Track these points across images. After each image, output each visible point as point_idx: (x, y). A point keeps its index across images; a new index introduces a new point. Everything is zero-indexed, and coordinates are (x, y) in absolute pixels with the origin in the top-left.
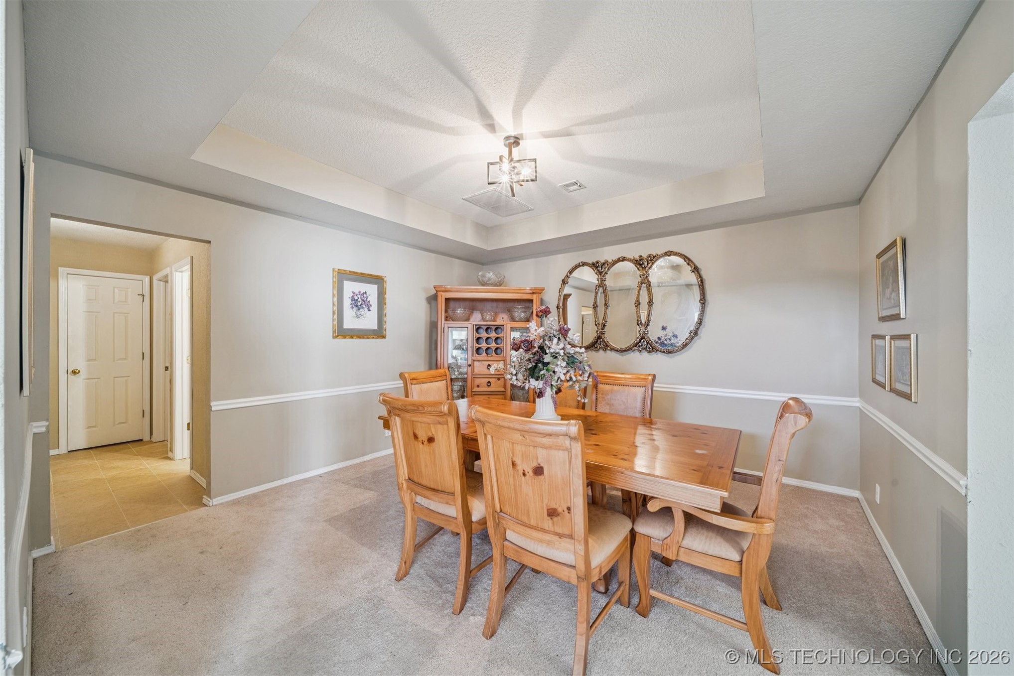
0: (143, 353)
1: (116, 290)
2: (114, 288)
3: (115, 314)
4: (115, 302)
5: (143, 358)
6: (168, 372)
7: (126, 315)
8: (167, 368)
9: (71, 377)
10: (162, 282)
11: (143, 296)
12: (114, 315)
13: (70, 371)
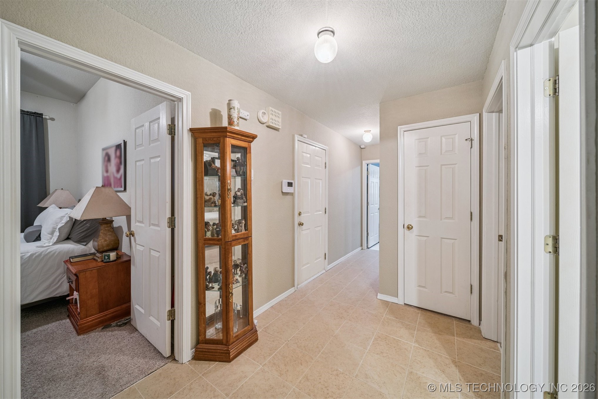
0: (471, 213)
1: (444, 139)
2: (441, 137)
3: (443, 166)
4: (443, 152)
5: (471, 219)
6: (502, 244)
7: (453, 166)
8: (500, 238)
9: (407, 232)
10: (494, 114)
11: (472, 140)
12: (441, 168)
13: (406, 226)
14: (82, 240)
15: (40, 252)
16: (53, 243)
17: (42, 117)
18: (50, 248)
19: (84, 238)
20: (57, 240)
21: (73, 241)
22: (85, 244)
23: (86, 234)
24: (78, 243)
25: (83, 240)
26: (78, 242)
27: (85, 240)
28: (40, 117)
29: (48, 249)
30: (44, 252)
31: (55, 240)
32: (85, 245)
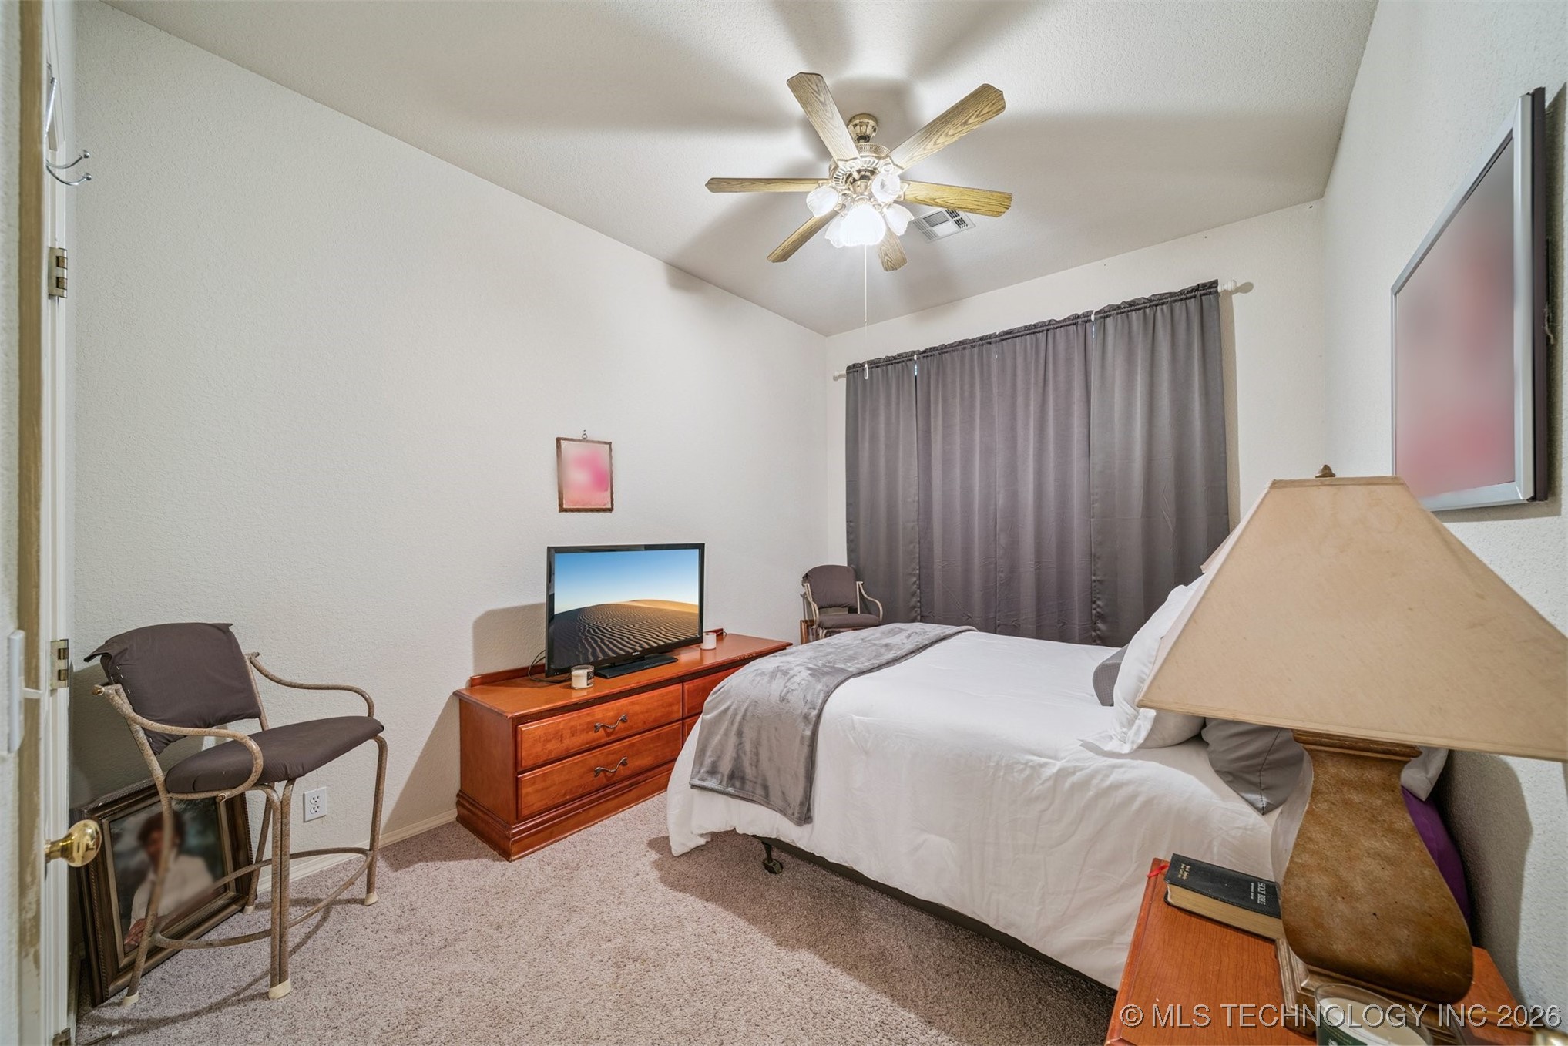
14: (1248, 776)
15: (1088, 771)
16: (1135, 747)
17: (1217, 292)
18: (1121, 766)
19: (1260, 769)
20: (1147, 739)
21: (1213, 764)
22: (1262, 801)
23: (1269, 751)
24: (1229, 783)
25: (1254, 779)
26: (1230, 778)
27: (1267, 778)
28: (1210, 293)
29: (1114, 767)
30: (1100, 777)
31: (1144, 734)
32: (1264, 811)
